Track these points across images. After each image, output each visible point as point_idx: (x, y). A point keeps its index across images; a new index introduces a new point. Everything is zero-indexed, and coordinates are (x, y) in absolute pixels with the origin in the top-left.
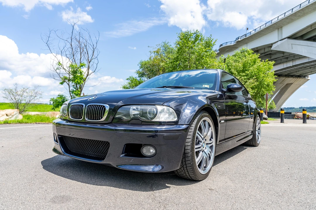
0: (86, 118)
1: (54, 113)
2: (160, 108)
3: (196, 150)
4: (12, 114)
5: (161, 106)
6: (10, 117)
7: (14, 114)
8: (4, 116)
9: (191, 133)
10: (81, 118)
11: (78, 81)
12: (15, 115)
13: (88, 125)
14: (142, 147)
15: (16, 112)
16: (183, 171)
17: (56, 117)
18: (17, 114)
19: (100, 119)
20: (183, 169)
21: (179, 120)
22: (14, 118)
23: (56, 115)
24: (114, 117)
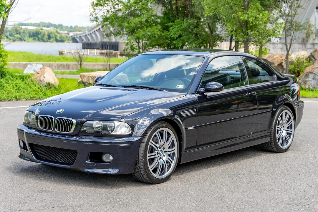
0: (56, 130)
2: (117, 123)
3: (148, 158)
5: (118, 122)
9: (145, 144)
10: (51, 129)
13: (57, 136)
14: (103, 155)
16: (139, 174)
19: (68, 131)
20: (138, 173)
21: (133, 133)
24: (80, 131)
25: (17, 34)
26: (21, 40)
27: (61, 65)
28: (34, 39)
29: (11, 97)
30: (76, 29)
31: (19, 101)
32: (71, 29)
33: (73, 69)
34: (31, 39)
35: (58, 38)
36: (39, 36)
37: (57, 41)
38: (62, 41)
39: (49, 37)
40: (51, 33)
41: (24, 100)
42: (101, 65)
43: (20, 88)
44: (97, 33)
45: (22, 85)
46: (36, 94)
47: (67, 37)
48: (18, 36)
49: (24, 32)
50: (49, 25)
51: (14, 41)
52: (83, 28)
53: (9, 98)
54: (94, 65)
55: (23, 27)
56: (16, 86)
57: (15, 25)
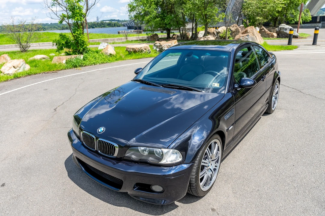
0: (98, 151)
1: (60, 58)
4: (19, 66)
5: (167, 149)
6: (18, 68)
7: (21, 65)
8: (11, 69)
10: (94, 149)
11: (78, 18)
12: (23, 66)
15: (22, 63)
17: (63, 63)
18: (24, 65)
19: (111, 156)
21: (184, 159)
22: (21, 69)
23: (63, 60)
24: (124, 156)
25: (102, 24)
26: (104, 27)
27: (119, 39)
28: (109, 26)
29: (92, 63)
30: (125, 21)
31: (96, 65)
32: (123, 21)
33: (124, 40)
34: (108, 26)
35: (118, 25)
36: (111, 25)
37: (118, 26)
38: (120, 26)
39: (115, 25)
40: (115, 23)
41: (98, 64)
42: (136, 37)
43: (96, 58)
44: (133, 22)
45: (97, 56)
46: (104, 60)
47: (121, 25)
48: (103, 25)
49: (105, 24)
50: (114, 20)
51: (102, 27)
52: (127, 20)
53: (91, 64)
54: (133, 38)
55: (104, 22)
56: (94, 57)
57: (101, 21)
